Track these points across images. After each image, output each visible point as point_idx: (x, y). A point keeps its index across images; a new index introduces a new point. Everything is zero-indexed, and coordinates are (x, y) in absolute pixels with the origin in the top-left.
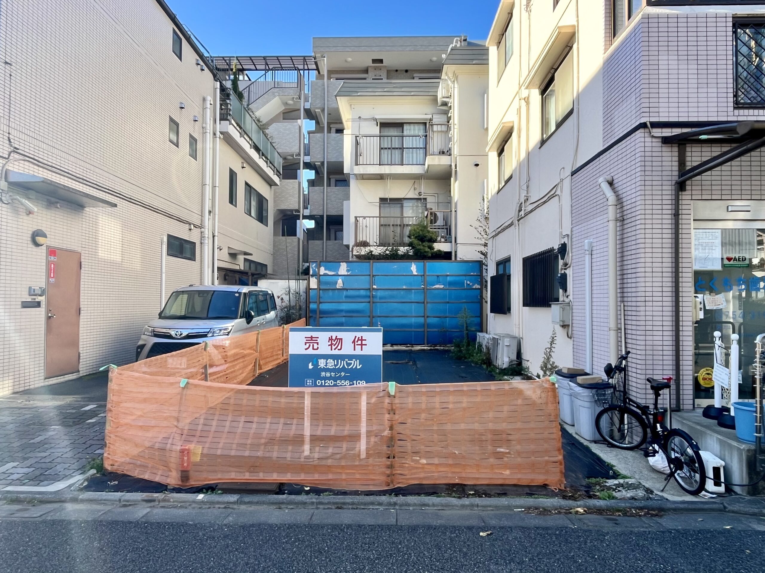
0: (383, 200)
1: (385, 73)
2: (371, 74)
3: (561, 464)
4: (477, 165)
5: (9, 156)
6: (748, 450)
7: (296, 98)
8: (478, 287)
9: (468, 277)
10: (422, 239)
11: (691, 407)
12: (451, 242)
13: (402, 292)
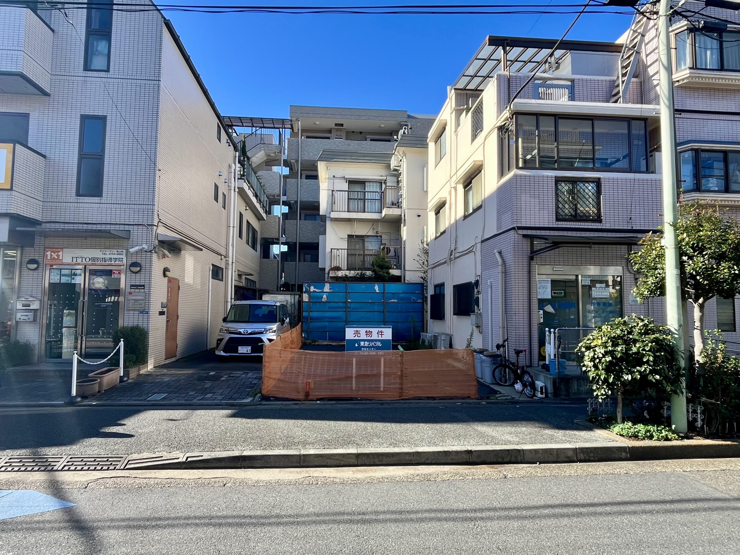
0: (350, 237)
1: (345, 134)
2: (334, 134)
3: (475, 386)
4: (419, 216)
6: (554, 378)
7: (278, 153)
8: (421, 301)
9: (414, 295)
10: (382, 267)
11: (537, 365)
12: (401, 269)
13: (369, 304)
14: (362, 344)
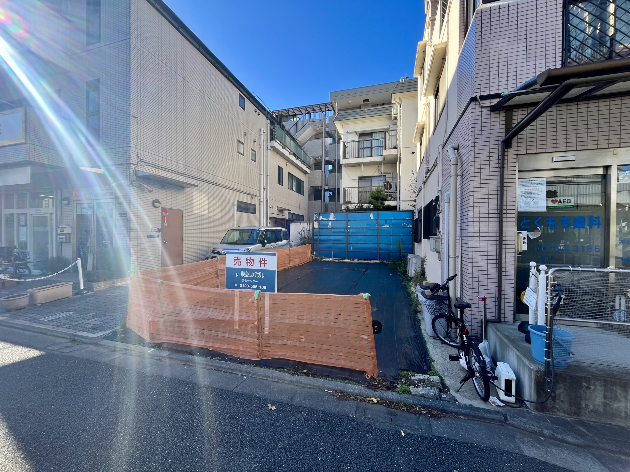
0: (360, 178)
2: (363, 108)
3: (373, 358)
4: (413, 153)
5: (138, 163)
6: (537, 371)
7: (321, 127)
8: (411, 226)
9: (404, 221)
10: (377, 199)
11: (512, 320)
12: (397, 200)
13: (365, 230)
14: (243, 273)
